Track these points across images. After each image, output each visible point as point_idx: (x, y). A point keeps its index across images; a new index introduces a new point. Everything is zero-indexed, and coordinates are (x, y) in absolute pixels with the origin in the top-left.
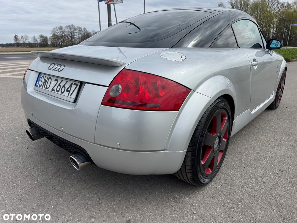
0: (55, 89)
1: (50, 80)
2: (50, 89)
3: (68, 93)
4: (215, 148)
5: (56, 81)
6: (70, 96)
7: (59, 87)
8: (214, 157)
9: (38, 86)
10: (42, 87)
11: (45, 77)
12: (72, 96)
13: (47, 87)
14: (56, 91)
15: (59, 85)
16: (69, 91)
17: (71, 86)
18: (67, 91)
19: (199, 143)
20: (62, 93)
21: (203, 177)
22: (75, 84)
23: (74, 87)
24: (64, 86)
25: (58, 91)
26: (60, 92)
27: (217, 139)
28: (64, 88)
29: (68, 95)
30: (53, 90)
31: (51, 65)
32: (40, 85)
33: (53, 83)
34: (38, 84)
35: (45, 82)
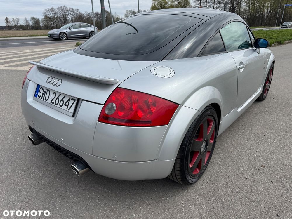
0: (54, 101)
1: (48, 92)
2: (49, 101)
3: (67, 107)
4: (202, 151)
5: (54, 94)
6: (69, 110)
7: (57, 100)
8: (201, 159)
9: (38, 97)
10: (42, 98)
11: (44, 88)
12: (70, 111)
13: (46, 99)
14: (54, 104)
15: (58, 98)
16: (68, 106)
17: (69, 100)
18: (65, 105)
19: (187, 151)
20: (61, 106)
21: (191, 177)
22: (72, 99)
23: (71, 102)
24: (62, 100)
25: (57, 104)
26: (58, 105)
27: (204, 143)
28: (62, 102)
29: (67, 109)
30: (51, 102)
31: (48, 78)
32: (39, 96)
33: (52, 96)
34: (37, 95)
35: (44, 94)
